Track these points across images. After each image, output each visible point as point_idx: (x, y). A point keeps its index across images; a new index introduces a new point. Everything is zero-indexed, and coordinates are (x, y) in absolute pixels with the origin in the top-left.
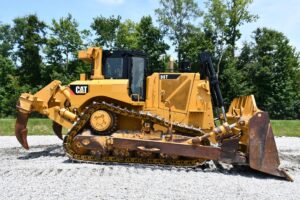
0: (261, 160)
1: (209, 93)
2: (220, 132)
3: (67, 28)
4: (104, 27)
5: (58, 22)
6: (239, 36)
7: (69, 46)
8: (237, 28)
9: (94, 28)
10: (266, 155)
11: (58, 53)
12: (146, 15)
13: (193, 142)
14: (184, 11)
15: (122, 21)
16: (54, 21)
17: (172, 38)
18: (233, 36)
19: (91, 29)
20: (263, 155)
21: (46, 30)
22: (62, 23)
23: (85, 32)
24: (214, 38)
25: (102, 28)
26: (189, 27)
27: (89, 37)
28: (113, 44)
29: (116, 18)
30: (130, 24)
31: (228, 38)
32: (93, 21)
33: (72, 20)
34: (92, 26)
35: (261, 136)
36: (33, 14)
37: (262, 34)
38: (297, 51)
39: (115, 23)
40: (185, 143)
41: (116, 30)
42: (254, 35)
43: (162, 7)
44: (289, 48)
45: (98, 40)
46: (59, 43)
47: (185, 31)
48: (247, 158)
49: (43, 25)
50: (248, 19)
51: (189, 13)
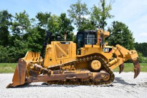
3: (23, 17)
4: (42, 18)
5: (19, 14)
6: (106, 24)
7: (24, 26)
8: (105, 21)
9: (37, 18)
11: (18, 30)
12: (63, 13)
14: (81, 11)
15: (51, 15)
16: (16, 14)
17: (75, 24)
18: (103, 24)
19: (36, 18)
21: (12, 18)
22: (20, 15)
23: (33, 19)
24: (95, 25)
25: (41, 18)
26: (84, 19)
27: (35, 22)
28: (47, 26)
29: (48, 13)
30: (55, 17)
31: (101, 25)
32: (37, 15)
33: (26, 14)
34: (36, 17)
36: (5, 10)
37: (116, 24)
38: (131, 32)
39: (48, 16)
41: (48, 19)
42: (112, 24)
43: (71, 9)
44: (128, 30)
45: (39, 24)
46: (19, 25)
47: (82, 21)
49: (10, 16)
50: (110, 17)
51: (84, 12)
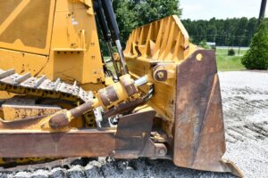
0: (195, 149)
1: (91, 11)
2: (115, 98)
10: (206, 139)
13: (53, 124)
20: (200, 139)
35: (198, 104)
40: (34, 129)
48: (170, 147)
